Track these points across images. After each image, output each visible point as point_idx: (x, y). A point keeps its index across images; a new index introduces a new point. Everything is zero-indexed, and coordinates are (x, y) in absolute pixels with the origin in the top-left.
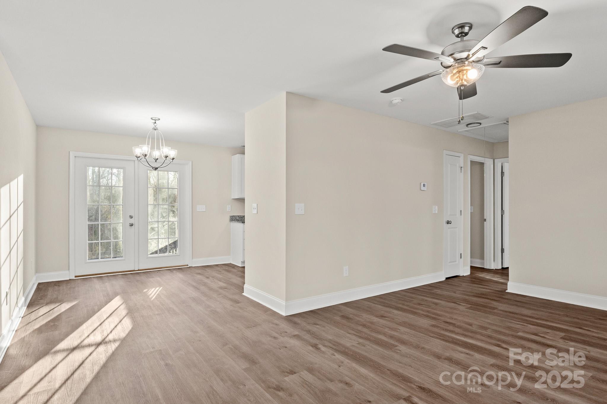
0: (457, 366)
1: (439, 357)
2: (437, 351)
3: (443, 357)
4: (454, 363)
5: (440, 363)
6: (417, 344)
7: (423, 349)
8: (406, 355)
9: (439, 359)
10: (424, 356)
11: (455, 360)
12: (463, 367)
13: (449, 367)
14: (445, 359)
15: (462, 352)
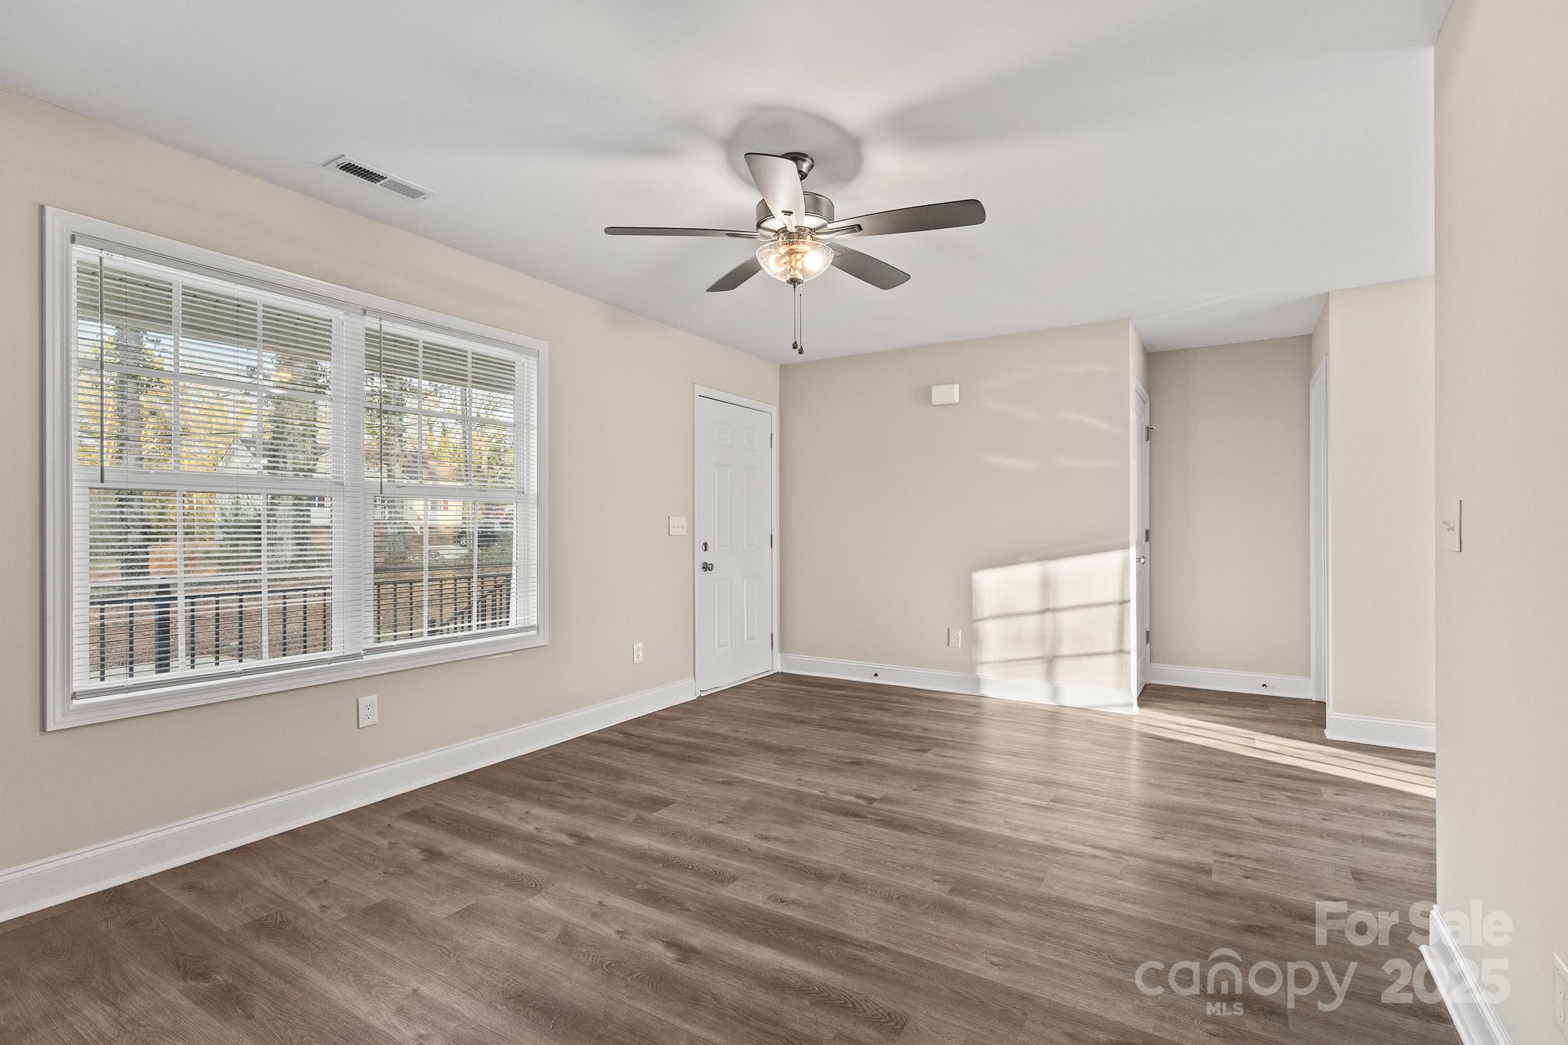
0: (807, 864)
1: (846, 880)
2: (853, 897)
3: (835, 881)
4: (812, 871)
5: (840, 865)
6: (910, 911)
7: (887, 894)
8: (914, 871)
9: (844, 875)
10: (878, 875)
11: (810, 879)
12: (794, 865)
13: (821, 860)
14: (830, 877)
15: (794, 902)
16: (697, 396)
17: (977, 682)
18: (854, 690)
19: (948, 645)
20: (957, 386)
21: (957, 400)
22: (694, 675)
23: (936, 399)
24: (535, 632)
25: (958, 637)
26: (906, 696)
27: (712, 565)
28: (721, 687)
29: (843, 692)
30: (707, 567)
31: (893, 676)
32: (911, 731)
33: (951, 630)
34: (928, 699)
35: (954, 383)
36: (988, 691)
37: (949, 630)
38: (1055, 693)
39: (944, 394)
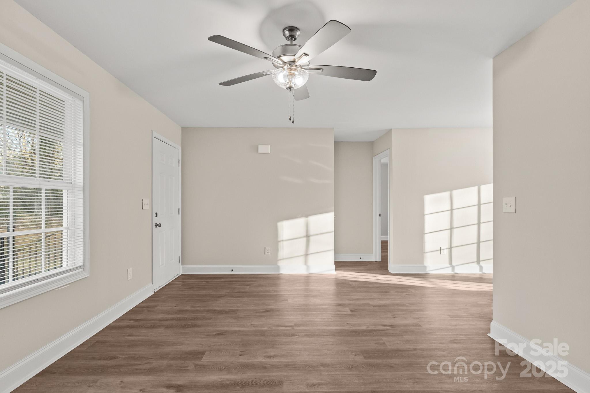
16: (153, 138)
17: (278, 268)
18: (226, 278)
19: (265, 254)
20: (269, 146)
21: (269, 152)
22: (152, 282)
23: (260, 151)
24: (82, 270)
25: (269, 250)
26: (253, 278)
27: (161, 225)
28: (162, 286)
29: (222, 280)
30: (156, 225)
31: (240, 270)
32: (270, 293)
33: (266, 248)
34: (261, 278)
35: (268, 145)
36: (282, 271)
37: (265, 248)
38: (308, 268)
39: (264, 149)
